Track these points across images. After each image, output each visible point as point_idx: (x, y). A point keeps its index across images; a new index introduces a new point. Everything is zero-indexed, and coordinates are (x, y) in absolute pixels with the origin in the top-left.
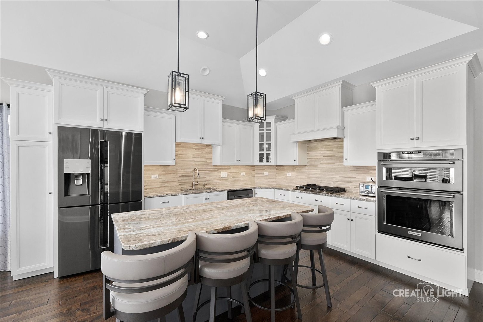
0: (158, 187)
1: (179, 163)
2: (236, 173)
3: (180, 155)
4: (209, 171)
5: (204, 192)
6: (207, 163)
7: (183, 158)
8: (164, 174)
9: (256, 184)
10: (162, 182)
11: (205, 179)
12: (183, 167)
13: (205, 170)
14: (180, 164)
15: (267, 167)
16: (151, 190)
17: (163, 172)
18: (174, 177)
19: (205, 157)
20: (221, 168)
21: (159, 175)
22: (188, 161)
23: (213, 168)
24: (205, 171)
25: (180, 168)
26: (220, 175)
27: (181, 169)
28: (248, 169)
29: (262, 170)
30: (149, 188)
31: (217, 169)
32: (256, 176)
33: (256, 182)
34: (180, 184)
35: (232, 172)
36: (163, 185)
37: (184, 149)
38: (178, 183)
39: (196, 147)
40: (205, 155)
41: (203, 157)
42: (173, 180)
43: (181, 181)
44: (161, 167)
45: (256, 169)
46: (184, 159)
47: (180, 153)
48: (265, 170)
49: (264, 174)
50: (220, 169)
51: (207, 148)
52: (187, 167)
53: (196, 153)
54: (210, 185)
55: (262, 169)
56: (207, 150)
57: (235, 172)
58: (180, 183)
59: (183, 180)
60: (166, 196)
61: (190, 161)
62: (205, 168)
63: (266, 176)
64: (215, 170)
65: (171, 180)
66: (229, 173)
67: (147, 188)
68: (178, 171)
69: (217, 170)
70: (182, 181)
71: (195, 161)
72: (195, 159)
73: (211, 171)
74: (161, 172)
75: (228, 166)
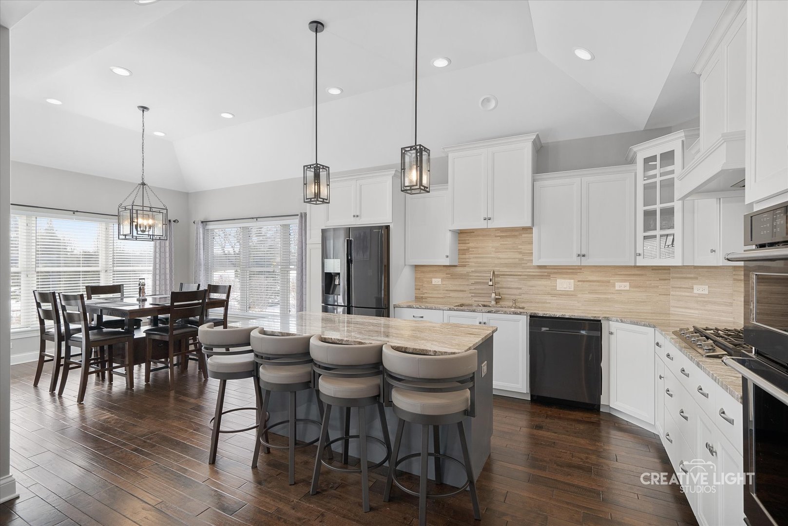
0: (441, 296)
1: (471, 262)
2: (598, 283)
3: (473, 249)
4: (527, 275)
5: (476, 311)
6: (523, 262)
7: (479, 254)
8: (450, 278)
9: (672, 314)
10: (447, 290)
11: (519, 291)
12: (479, 268)
13: (519, 273)
14: (473, 264)
15: (706, 270)
16: (432, 300)
17: (447, 276)
18: (464, 283)
19: (519, 251)
20: (556, 271)
21: (443, 279)
22: (486, 258)
23: (537, 270)
24: (521, 275)
25: (473, 270)
26: (554, 286)
27: (475, 272)
28: (642, 275)
29: (691, 278)
30: (430, 297)
31: (546, 274)
32: (672, 293)
33: (672, 309)
34: (473, 295)
35: (587, 281)
36: (448, 295)
37: (481, 238)
38: (470, 293)
39: (502, 234)
40: (519, 247)
41: (516, 251)
42: (461, 288)
43: (474, 291)
44: (445, 268)
45: (671, 275)
46: (479, 256)
47: (474, 245)
48: (697, 278)
49: (695, 291)
50: (555, 273)
51: (524, 234)
52: (485, 268)
53: (501, 244)
54: (531, 302)
55: (689, 276)
56: (524, 237)
57: (598, 281)
58: (473, 293)
59: (478, 289)
60: (418, 308)
61: (492, 258)
62: (520, 270)
63: (700, 295)
64: (542, 276)
65: (458, 288)
66: (579, 281)
67: (428, 297)
68: (470, 274)
69: (547, 276)
70: (477, 292)
71: (499, 258)
72: (501, 255)
73: (533, 277)
74: (445, 276)
75: (577, 267)
